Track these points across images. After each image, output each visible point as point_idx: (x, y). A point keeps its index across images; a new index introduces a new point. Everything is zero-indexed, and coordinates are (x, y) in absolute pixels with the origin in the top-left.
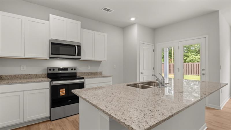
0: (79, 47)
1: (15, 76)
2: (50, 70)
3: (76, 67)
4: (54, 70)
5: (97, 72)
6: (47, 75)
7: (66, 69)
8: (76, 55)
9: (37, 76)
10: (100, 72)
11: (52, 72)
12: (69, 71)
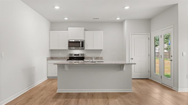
0: (83, 42)
1: (57, 57)
2: (70, 55)
3: (84, 54)
4: (72, 55)
5: (98, 57)
6: (69, 58)
7: (78, 55)
8: (81, 47)
9: (65, 58)
10: (101, 57)
11: (71, 56)
12: (80, 56)
